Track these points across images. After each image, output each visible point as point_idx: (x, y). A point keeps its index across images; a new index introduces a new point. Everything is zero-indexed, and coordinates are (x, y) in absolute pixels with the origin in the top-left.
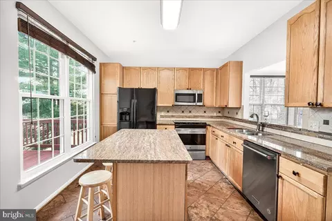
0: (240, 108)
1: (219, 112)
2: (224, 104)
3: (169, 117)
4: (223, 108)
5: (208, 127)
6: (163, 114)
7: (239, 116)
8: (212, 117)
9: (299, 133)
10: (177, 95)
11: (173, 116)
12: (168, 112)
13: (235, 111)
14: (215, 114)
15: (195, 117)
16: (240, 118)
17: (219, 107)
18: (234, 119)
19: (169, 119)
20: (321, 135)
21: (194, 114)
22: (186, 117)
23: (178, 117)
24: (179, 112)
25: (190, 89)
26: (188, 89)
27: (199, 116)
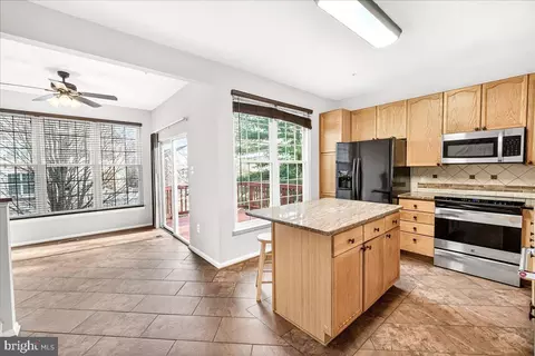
3: (438, 186)
6: (423, 180)
10: (447, 145)
11: (447, 186)
12: (435, 176)
15: (508, 188)
21: (506, 183)
22: (482, 187)
23: (458, 187)
24: (463, 177)
25: (485, 129)
26: (477, 130)
27: (523, 187)
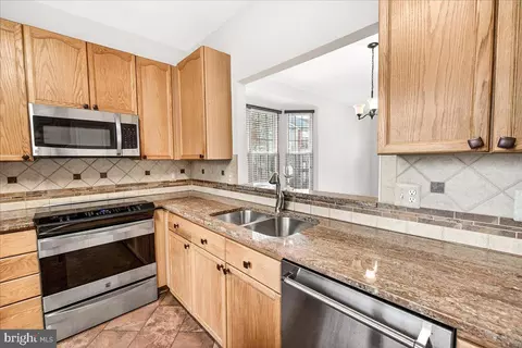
0: (230, 160)
1: (182, 171)
2: (194, 153)
3: (18, 197)
4: (190, 162)
5: (160, 212)
7: (229, 179)
8: (165, 184)
9: (374, 214)
10: (41, 122)
11: (37, 194)
12: (13, 181)
13: (219, 168)
14: (172, 177)
15: (119, 188)
16: (231, 182)
17: (181, 160)
18: (218, 186)
19: (21, 205)
20: (425, 216)
21: (118, 181)
22: (90, 190)
23: (57, 194)
24: (63, 178)
25: (96, 108)
26: (86, 107)
27: (132, 185)
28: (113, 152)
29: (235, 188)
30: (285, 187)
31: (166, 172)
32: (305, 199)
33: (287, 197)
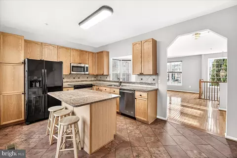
0: (108, 75)
1: (95, 77)
2: (101, 73)
4: (98, 75)
7: (108, 79)
8: (91, 81)
10: (73, 67)
13: (105, 77)
14: (93, 79)
18: (105, 81)
22: (76, 82)
23: (70, 82)
24: (72, 78)
25: (81, 63)
26: (79, 63)
28: (84, 73)
29: (110, 81)
30: (121, 80)
31: (92, 78)
32: (124, 82)
33: (121, 82)
